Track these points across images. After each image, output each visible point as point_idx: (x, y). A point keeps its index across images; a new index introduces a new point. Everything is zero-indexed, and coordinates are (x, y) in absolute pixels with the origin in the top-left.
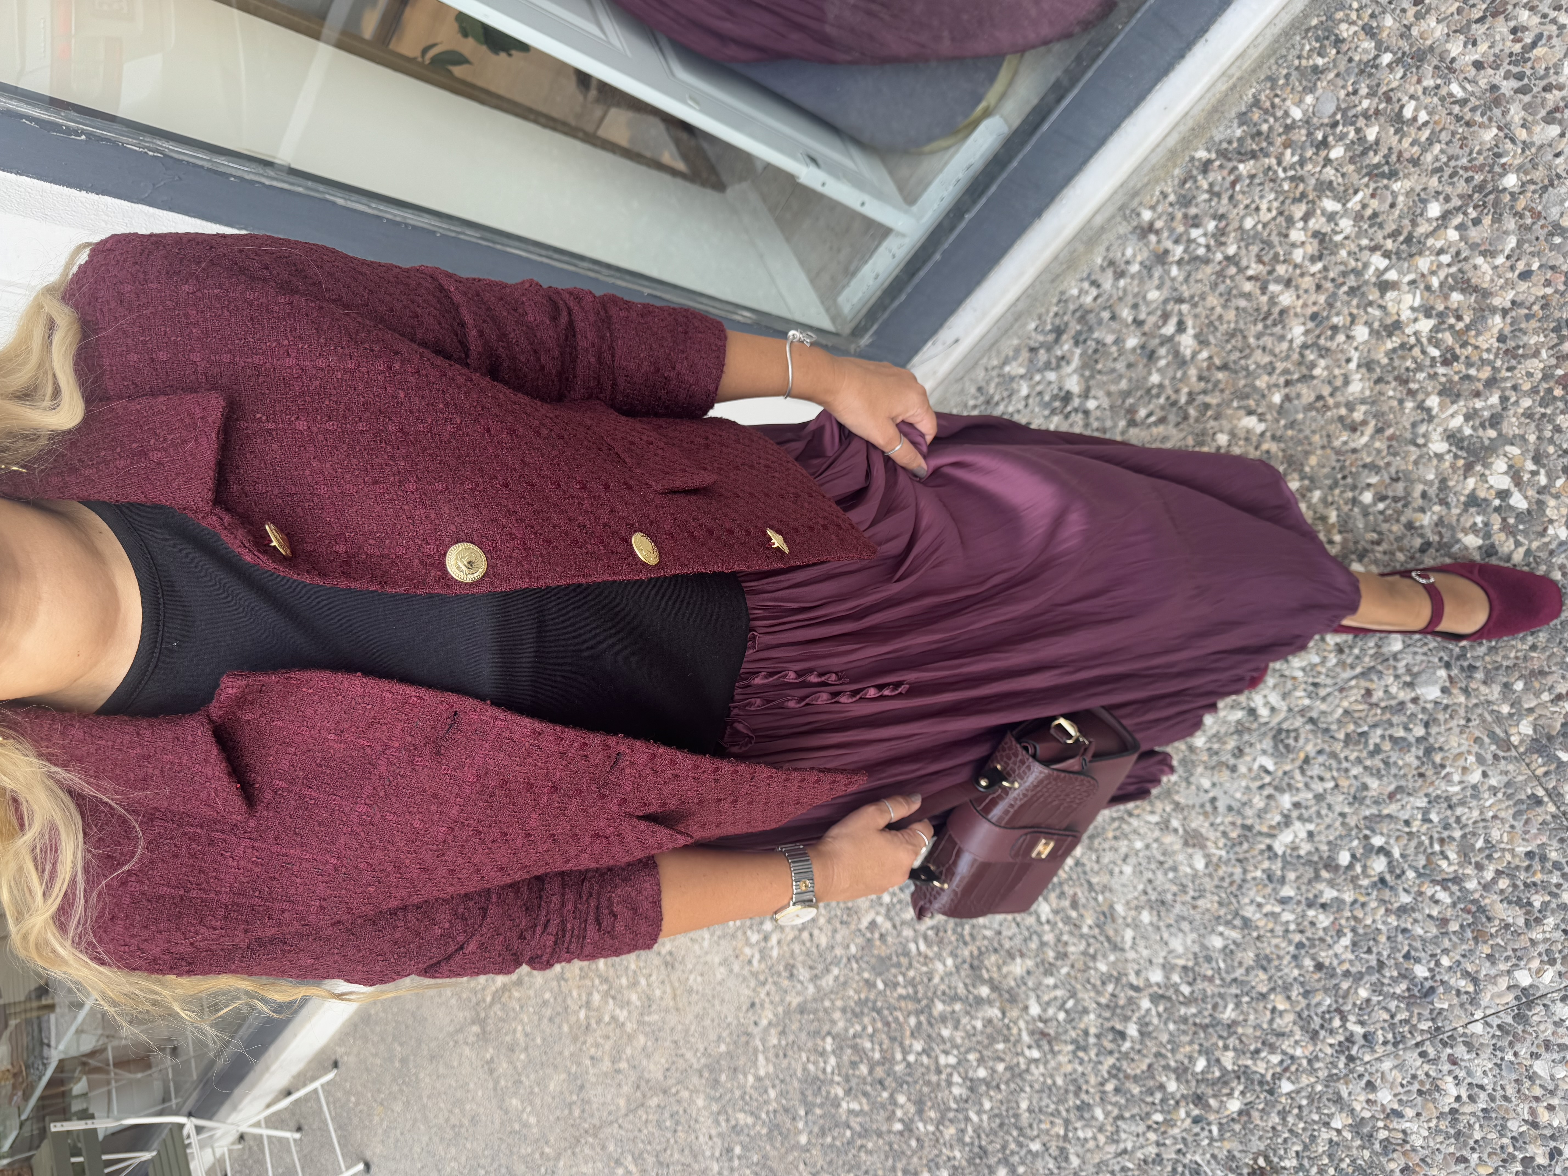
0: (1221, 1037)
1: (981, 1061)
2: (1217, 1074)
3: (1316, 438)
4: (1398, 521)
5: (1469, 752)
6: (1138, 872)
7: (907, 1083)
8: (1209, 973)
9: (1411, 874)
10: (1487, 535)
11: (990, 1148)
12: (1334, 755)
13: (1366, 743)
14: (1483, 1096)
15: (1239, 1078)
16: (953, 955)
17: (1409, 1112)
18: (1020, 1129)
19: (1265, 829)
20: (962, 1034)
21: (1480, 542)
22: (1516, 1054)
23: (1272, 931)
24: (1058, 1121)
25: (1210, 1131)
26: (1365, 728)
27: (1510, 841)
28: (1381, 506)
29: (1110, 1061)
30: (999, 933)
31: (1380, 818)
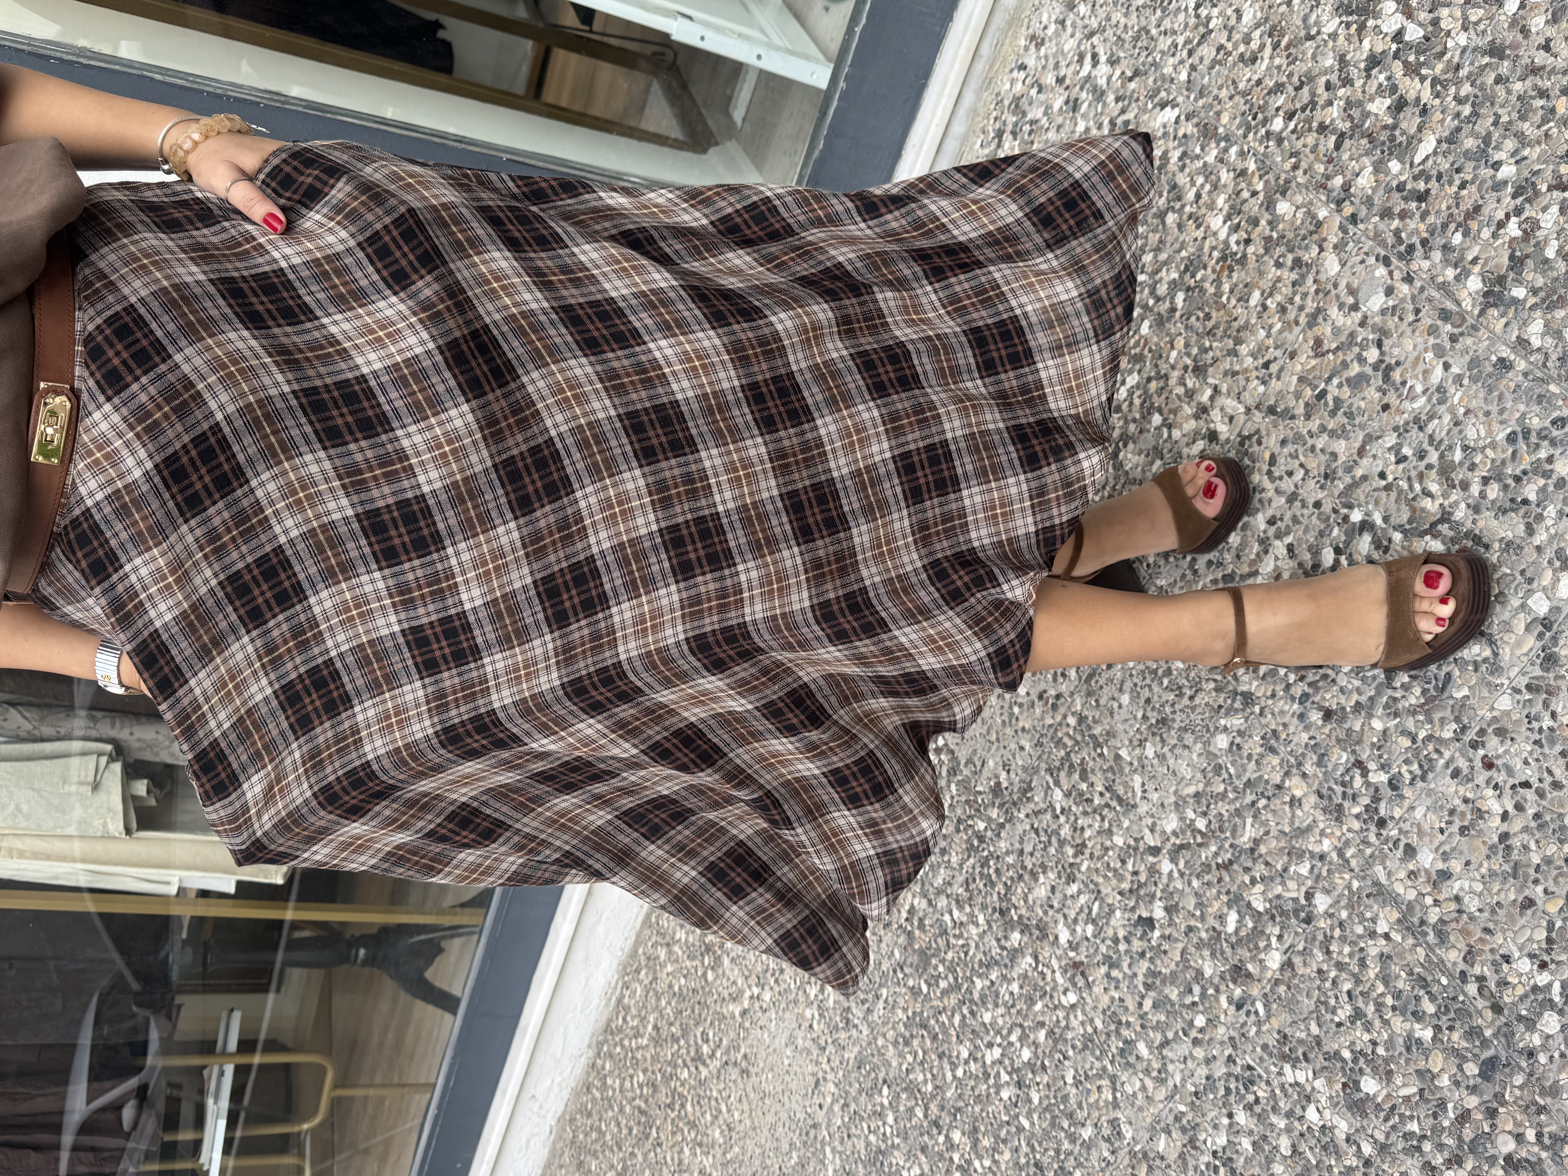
0: (1247, 870)
1: (1023, 1038)
2: (1250, 925)
3: (1224, 94)
4: (1310, 130)
5: (1426, 350)
6: (1135, 697)
7: (959, 1110)
8: (1221, 788)
9: (1397, 537)
10: (1394, 89)
11: (1046, 1160)
12: (1298, 438)
13: (1326, 404)
14: (1530, 795)
15: (1273, 918)
16: (984, 907)
17: (1456, 866)
18: (1070, 1116)
19: (1246, 569)
20: (1001, 1010)
21: (1388, 102)
22: (1554, 715)
23: (1273, 696)
24: (1105, 1082)
25: (1256, 1013)
26: (1322, 385)
27: (1489, 432)
28: (1292, 125)
29: (1144, 966)
30: (1021, 852)
31: (1355, 485)
